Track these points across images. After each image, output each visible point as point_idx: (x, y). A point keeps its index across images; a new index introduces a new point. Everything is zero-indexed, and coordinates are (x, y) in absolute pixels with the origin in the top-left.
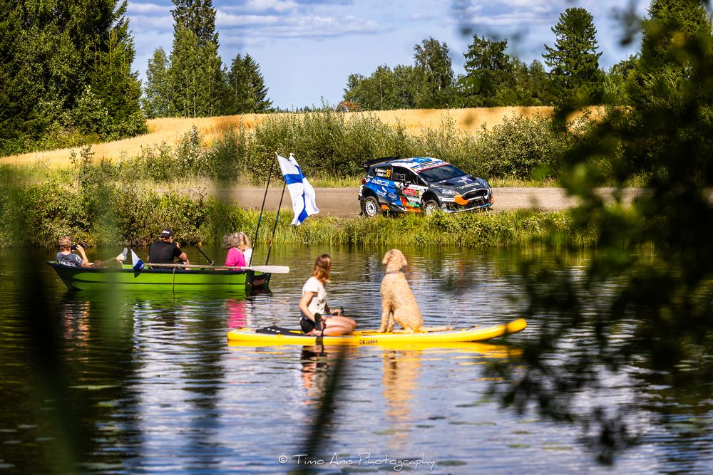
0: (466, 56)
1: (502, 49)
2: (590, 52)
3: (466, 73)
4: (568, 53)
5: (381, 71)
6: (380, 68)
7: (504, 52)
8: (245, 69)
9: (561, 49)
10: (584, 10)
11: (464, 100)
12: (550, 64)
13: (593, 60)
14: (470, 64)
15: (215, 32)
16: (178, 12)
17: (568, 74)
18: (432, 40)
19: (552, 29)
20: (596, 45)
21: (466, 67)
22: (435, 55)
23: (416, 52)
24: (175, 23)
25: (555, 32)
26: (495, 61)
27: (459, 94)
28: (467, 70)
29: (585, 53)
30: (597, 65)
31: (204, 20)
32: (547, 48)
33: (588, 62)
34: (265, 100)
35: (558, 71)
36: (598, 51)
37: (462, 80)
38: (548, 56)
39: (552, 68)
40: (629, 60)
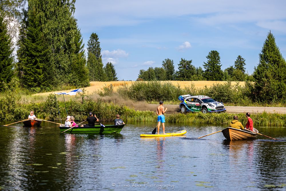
0: (179, 65)
1: (190, 63)
2: (218, 65)
3: (178, 70)
4: (211, 65)
5: (150, 69)
6: (150, 68)
7: (191, 64)
8: (110, 67)
9: (209, 63)
10: (216, 51)
11: (178, 78)
12: (205, 68)
13: (219, 67)
14: (180, 67)
15: (100, 55)
16: (89, 49)
17: (211, 71)
18: (168, 59)
19: (206, 57)
20: (220, 63)
21: (179, 68)
22: (169, 64)
23: (163, 63)
24: (88, 52)
25: (207, 58)
26: (188, 67)
27: (176, 77)
28: (179, 69)
29: (217, 65)
30: (220, 69)
31: (97, 51)
32: (205, 63)
33: (217, 68)
34: (116, 77)
35: (208, 70)
36: (220, 64)
37: (177, 72)
38: (205, 66)
39: (206, 70)
40: (230, 67)
